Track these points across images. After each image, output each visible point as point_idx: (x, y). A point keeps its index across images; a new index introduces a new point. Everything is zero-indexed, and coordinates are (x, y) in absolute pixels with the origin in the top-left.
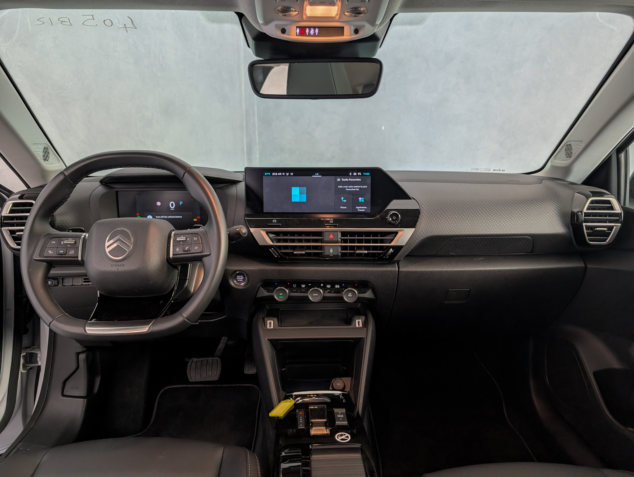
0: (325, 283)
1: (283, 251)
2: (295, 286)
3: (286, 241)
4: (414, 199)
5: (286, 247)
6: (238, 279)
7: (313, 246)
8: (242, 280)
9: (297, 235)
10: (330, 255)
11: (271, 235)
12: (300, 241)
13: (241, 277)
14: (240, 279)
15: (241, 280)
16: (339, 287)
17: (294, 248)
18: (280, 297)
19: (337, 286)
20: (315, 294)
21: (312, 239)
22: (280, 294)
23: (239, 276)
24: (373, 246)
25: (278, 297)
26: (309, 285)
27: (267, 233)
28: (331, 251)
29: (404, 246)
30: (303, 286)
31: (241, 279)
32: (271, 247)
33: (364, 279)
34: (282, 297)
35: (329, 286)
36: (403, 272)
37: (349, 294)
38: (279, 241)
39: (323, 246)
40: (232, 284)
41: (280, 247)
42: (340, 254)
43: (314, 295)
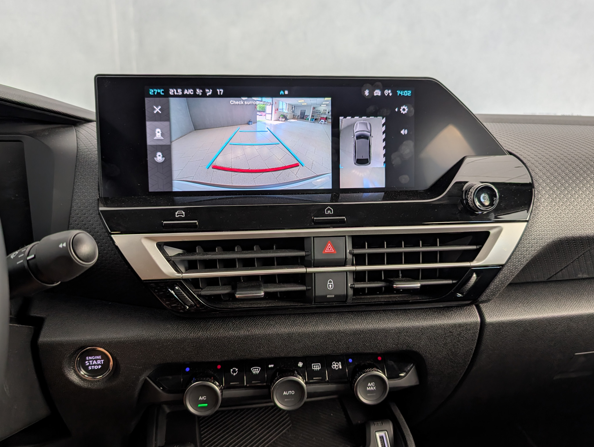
0: (308, 360)
1: (203, 293)
2: (234, 371)
3: (210, 265)
4: (511, 154)
5: (213, 282)
6: (89, 365)
7: (280, 275)
8: (100, 367)
9: (240, 249)
10: (328, 296)
11: (172, 252)
12: (248, 264)
13: (96, 360)
14: (95, 365)
15: (96, 367)
16: (340, 367)
17: (233, 282)
18: (199, 405)
19: (337, 366)
20: (287, 391)
21: (278, 258)
22: (200, 398)
23: (90, 358)
24: (424, 270)
25: (195, 407)
26: (270, 366)
27: (161, 246)
28: (330, 286)
29: (503, 266)
30: (256, 371)
31: (98, 365)
32: (172, 283)
33: (405, 348)
34: (206, 405)
35: (316, 367)
36: (492, 324)
37: (369, 384)
38: (192, 266)
39: (311, 274)
40: (74, 378)
41: (195, 282)
42: (351, 292)
43: (285, 393)
